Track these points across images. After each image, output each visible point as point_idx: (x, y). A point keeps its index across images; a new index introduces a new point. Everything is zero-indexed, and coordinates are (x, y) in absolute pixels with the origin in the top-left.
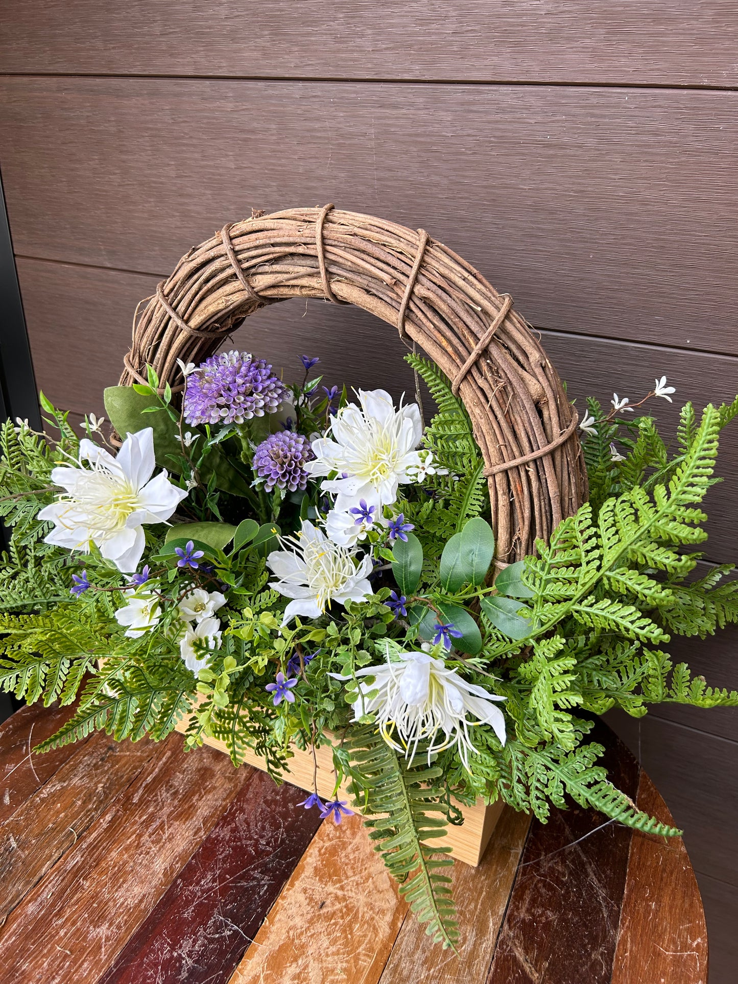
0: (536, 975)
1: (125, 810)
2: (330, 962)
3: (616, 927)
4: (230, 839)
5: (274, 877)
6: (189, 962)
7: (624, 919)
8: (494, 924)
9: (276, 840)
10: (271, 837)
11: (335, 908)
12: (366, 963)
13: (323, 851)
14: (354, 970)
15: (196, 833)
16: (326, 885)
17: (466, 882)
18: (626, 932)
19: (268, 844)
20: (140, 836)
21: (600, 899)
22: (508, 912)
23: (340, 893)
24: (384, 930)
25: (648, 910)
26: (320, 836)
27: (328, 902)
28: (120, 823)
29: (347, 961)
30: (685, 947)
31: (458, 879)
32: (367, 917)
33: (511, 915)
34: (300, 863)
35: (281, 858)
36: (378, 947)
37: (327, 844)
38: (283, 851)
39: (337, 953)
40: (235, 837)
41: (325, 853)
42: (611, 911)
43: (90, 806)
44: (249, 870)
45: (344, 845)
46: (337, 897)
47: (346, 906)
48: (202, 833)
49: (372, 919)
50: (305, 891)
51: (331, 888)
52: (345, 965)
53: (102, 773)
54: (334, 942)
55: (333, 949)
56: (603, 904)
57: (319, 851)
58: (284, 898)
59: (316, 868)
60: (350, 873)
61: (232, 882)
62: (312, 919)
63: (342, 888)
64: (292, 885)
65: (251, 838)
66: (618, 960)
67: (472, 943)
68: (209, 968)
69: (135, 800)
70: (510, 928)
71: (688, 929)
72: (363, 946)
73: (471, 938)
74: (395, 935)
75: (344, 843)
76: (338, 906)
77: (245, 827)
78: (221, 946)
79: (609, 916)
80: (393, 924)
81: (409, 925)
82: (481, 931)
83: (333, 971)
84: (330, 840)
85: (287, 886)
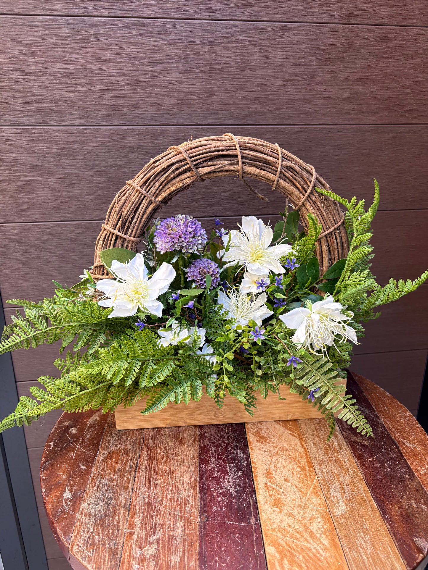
0: (366, 442)
1: (151, 450)
2: (290, 467)
3: (379, 419)
4: (211, 444)
5: (241, 450)
6: (233, 490)
7: (380, 416)
8: (339, 433)
9: (231, 437)
10: (228, 437)
11: (276, 450)
12: (303, 461)
13: (254, 434)
14: (301, 466)
15: (193, 447)
16: (266, 444)
17: (318, 424)
18: (384, 419)
19: (229, 440)
20: (167, 457)
21: (367, 413)
22: (341, 428)
23: (274, 445)
24: (302, 450)
25: (386, 411)
26: (249, 430)
27: (271, 449)
28: (153, 456)
29: (297, 464)
30: (405, 417)
31: (314, 425)
32: (291, 448)
33: (342, 428)
34: (248, 442)
35: (239, 442)
36: (304, 455)
37: (254, 431)
38: (237, 440)
39: (290, 463)
40: (212, 442)
41: (256, 435)
42: (374, 415)
43: (131, 455)
44: (229, 451)
45: (261, 430)
46: (274, 447)
47: (280, 448)
48: (196, 446)
49: (294, 448)
50: (259, 449)
51: (268, 445)
52: (296, 466)
53: (125, 441)
54: (285, 460)
55: (287, 463)
56: (370, 414)
57: (253, 434)
58: (252, 454)
59: (257, 441)
60: (273, 437)
61: (225, 457)
62: (270, 456)
63: (273, 443)
64: (252, 449)
65: (220, 440)
66: (388, 428)
67: (336, 441)
68: (243, 488)
69: (152, 445)
70: (345, 432)
71: (402, 411)
72: (298, 457)
73: (335, 440)
74: (306, 450)
75: (261, 429)
76: (277, 449)
77: (212, 437)
78: (241, 479)
79: (375, 416)
80: (303, 446)
81: (309, 445)
82: (336, 436)
83: (293, 469)
84: (254, 429)
85: (250, 451)
